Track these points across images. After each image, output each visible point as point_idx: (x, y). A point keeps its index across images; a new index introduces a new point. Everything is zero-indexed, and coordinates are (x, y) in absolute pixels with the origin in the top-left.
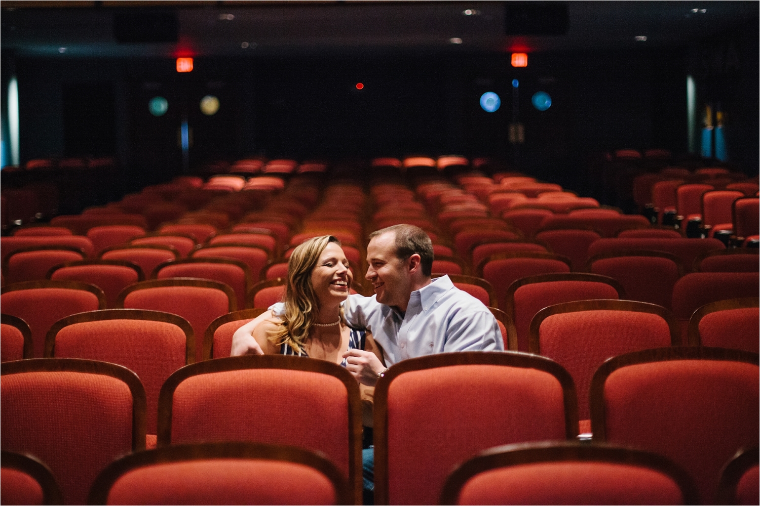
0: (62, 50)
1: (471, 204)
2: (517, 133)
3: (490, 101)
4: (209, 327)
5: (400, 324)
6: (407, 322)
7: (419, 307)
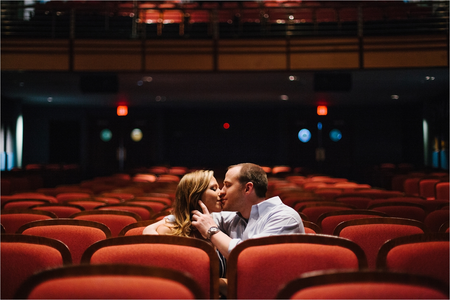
0: (50, 99)
4: (122, 231)
5: (245, 226)
6: (250, 225)
7: (257, 216)
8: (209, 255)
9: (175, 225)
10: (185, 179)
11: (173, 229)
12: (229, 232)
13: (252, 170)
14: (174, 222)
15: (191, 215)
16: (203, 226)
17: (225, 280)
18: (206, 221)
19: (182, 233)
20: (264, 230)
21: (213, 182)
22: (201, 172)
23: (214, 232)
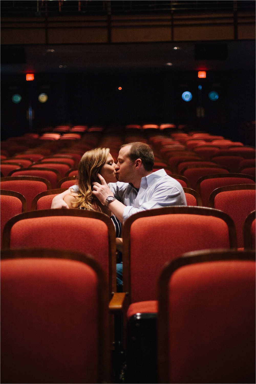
1: (177, 145)
2: (201, 112)
3: (187, 96)
4: (35, 198)
5: (136, 194)
6: (140, 194)
7: (146, 186)
8: (107, 225)
9: (79, 194)
10: (86, 156)
11: (77, 198)
12: (123, 199)
13: (140, 148)
14: (77, 192)
15: (92, 186)
16: (102, 195)
17: (121, 239)
18: (104, 191)
19: (85, 201)
20: (152, 199)
21: (110, 158)
22: (99, 149)
23: (111, 200)
